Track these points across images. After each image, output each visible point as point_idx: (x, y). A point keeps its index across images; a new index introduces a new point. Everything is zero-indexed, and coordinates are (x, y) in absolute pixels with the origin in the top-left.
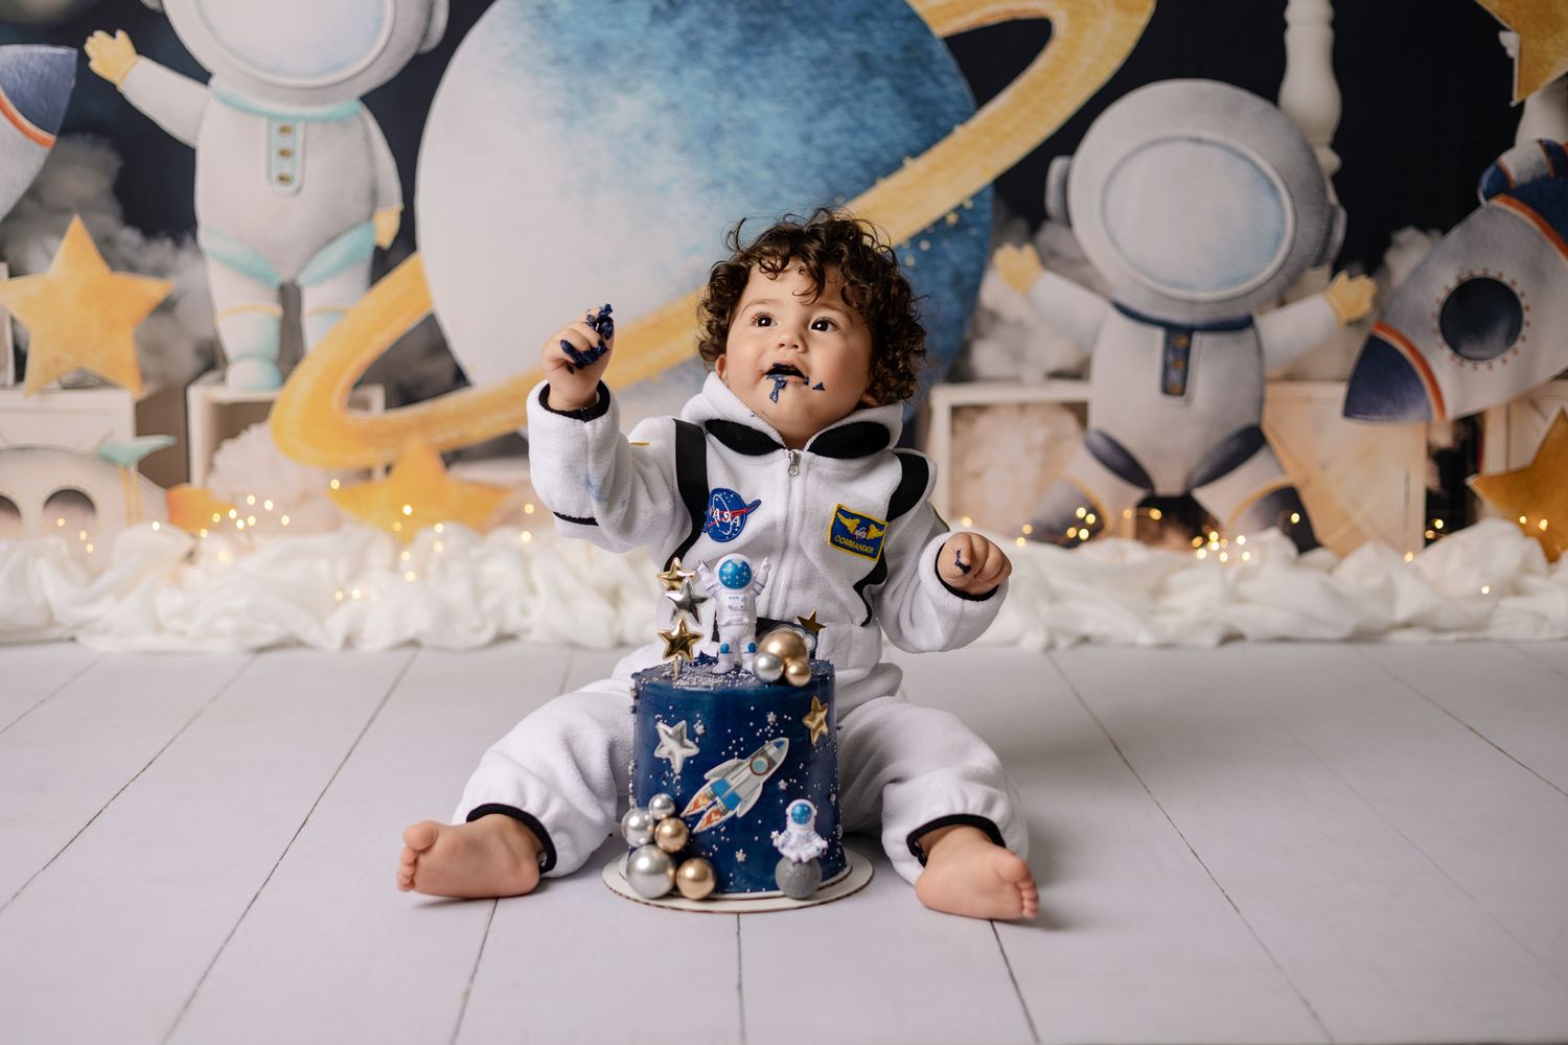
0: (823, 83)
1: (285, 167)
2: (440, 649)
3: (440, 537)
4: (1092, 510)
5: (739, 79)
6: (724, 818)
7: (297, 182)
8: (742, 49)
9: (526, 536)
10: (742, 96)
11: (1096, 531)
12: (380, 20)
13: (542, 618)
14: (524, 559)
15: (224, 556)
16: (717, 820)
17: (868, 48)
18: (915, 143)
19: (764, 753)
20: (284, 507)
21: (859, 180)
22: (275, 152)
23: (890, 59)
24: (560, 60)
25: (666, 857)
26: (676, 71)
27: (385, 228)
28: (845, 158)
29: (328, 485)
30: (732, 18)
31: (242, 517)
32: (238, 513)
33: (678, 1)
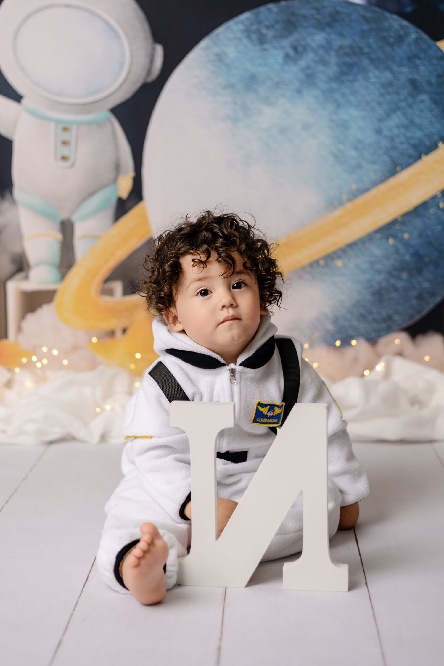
0: (388, 98)
1: (65, 151)
5: (337, 96)
7: (72, 160)
8: (339, 78)
10: (338, 106)
15: (29, 384)
17: (417, 77)
20: (65, 354)
21: (410, 156)
22: (59, 142)
23: (430, 83)
24: (229, 86)
26: (299, 91)
27: (124, 187)
28: (402, 143)
29: (90, 340)
30: (333, 59)
31: (39, 360)
32: (37, 358)
33: (300, 49)
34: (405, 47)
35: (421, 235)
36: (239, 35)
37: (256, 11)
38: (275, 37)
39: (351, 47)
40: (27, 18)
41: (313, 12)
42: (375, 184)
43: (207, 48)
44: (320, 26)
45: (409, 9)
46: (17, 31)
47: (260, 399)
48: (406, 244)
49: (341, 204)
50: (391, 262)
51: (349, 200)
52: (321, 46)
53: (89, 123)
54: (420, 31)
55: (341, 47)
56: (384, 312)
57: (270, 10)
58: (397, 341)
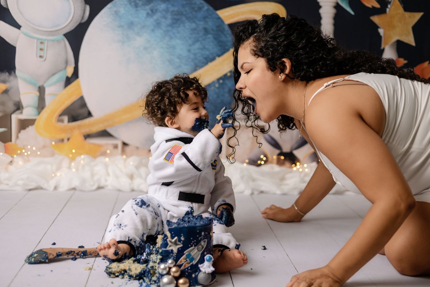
0: (194, 35)
1: (41, 53)
2: (82, 191)
3: (83, 159)
4: (265, 156)
5: (171, 33)
6: (189, 265)
7: (44, 58)
8: (172, 25)
9: (107, 159)
10: (171, 38)
11: (266, 162)
12: (70, 13)
13: (110, 182)
14: (106, 166)
15: (21, 163)
16: (187, 266)
17: (207, 26)
18: (219, 53)
19: (201, 245)
20: (38, 149)
21: (203, 63)
22: (38, 49)
23: (213, 30)
24: (120, 26)
25: (173, 278)
26: (153, 30)
27: (70, 71)
28: (200, 57)
29: (51, 143)
30: (169, 16)
31: (26, 152)
33: (154, 11)
34: (202, 13)
38: (142, 5)
39: (177, 11)
52: (164, 10)
53: (53, 41)
55: (173, 11)
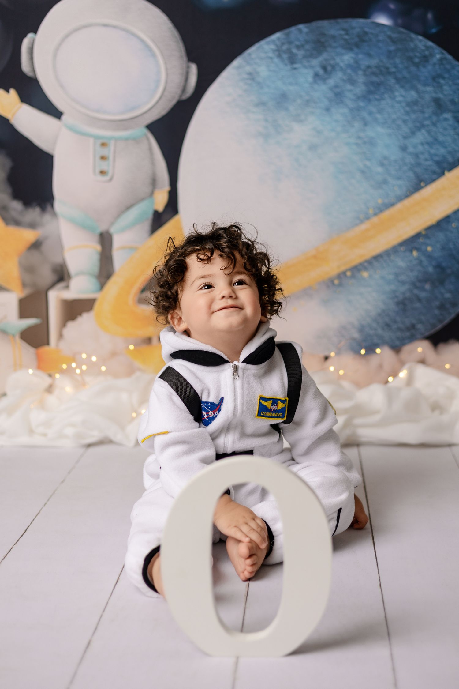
0: (413, 116)
1: (104, 166)
5: (365, 114)
7: (110, 174)
8: (366, 97)
10: (366, 124)
12: (158, 82)
15: (69, 389)
17: (441, 96)
20: (103, 360)
21: (434, 172)
22: (98, 157)
23: (453, 102)
24: (261, 104)
26: (328, 109)
27: (160, 201)
28: (426, 160)
29: (128, 347)
30: (361, 79)
31: (79, 366)
32: (76, 364)
33: (329, 68)
34: (430, 67)
35: (443, 248)
36: (271, 55)
37: (286, 31)
38: (305, 57)
39: (377, 67)
40: (67, 36)
41: (342, 32)
42: (400, 199)
43: (239, 67)
44: (349, 46)
45: (434, 31)
46: (57, 49)
47: (262, 394)
48: (429, 257)
49: (368, 218)
50: (415, 273)
51: (375, 214)
52: (349, 66)
53: (126, 139)
54: (444, 52)
55: (369, 67)
56: (408, 322)
57: (300, 31)
58: (420, 350)
